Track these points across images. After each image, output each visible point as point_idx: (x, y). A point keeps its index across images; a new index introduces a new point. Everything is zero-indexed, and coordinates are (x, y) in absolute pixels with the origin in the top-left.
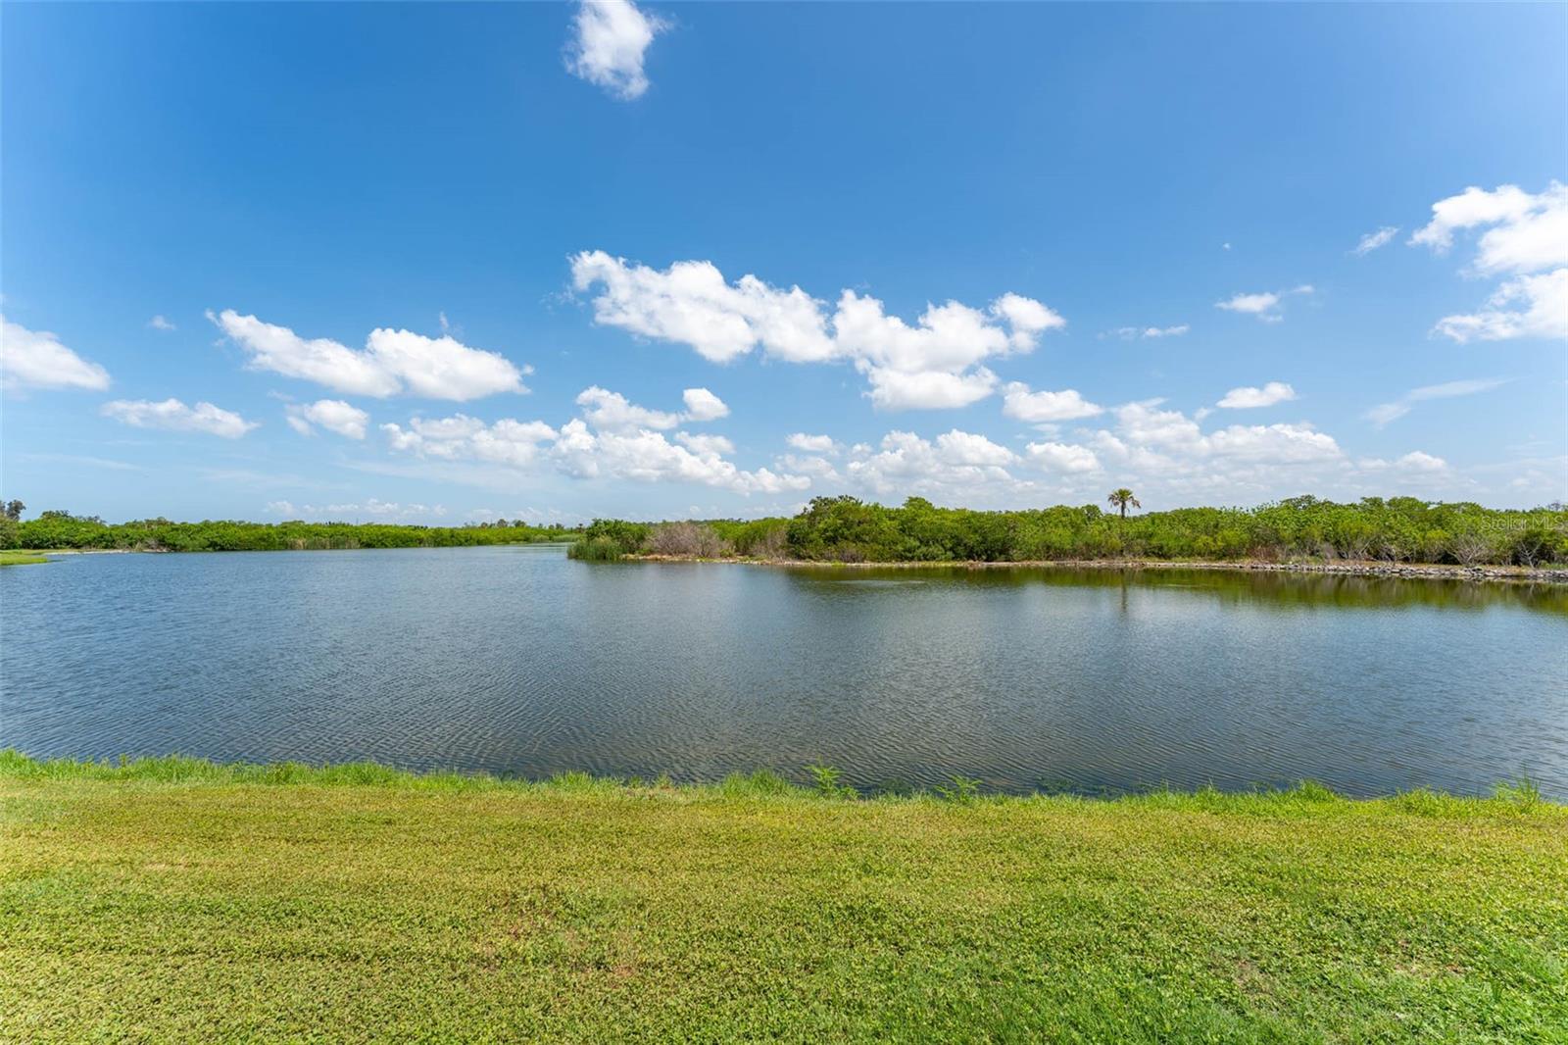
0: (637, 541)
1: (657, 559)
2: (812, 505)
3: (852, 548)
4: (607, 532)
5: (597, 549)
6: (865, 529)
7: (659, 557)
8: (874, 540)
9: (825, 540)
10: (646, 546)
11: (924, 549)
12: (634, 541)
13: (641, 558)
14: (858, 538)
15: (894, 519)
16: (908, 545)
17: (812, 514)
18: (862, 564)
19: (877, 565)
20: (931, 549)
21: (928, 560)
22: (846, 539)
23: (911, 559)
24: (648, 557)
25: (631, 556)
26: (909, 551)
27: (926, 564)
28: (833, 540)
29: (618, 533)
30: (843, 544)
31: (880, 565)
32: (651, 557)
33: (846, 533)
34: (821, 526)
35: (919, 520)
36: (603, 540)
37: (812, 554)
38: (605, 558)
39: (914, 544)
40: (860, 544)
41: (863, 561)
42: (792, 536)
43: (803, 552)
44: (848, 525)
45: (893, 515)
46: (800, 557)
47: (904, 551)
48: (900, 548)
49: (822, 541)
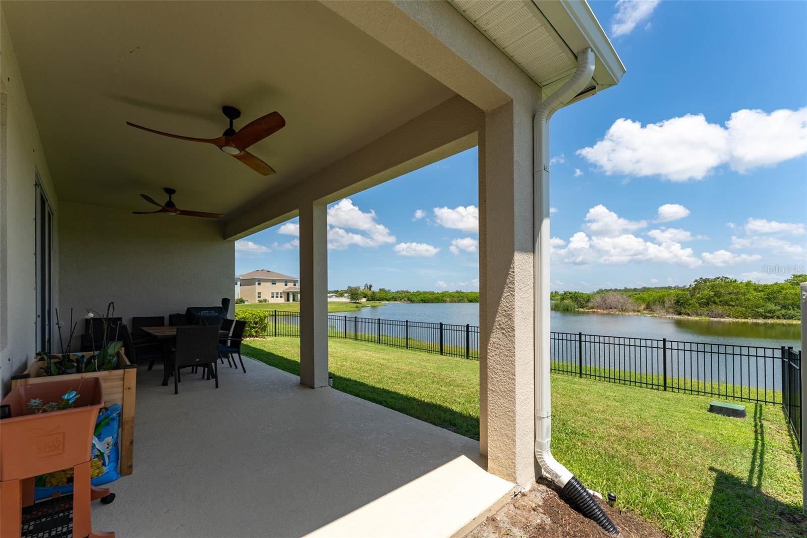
0: (586, 302)
1: (594, 312)
2: (696, 283)
3: (720, 309)
4: (571, 297)
5: (564, 306)
6: (731, 298)
7: (595, 310)
8: (740, 305)
9: (700, 304)
10: (590, 305)
11: (783, 311)
12: (584, 302)
13: (587, 310)
14: (726, 303)
15: (760, 291)
16: (769, 309)
17: (694, 289)
18: (722, 320)
19: (735, 320)
20: (789, 312)
21: (785, 319)
22: (715, 303)
23: (772, 317)
24: (590, 311)
25: (581, 310)
26: (770, 312)
27: (784, 321)
28: (707, 304)
29: (576, 298)
30: (713, 307)
31: (737, 320)
32: (591, 310)
33: (717, 300)
34: (698, 295)
35: (784, 292)
36: (567, 302)
37: (689, 312)
38: (568, 310)
39: (774, 308)
40: (727, 307)
41: (724, 318)
42: (678, 302)
43: (683, 311)
44: (718, 295)
45: (760, 289)
46: (680, 314)
47: (765, 312)
48: (761, 310)
49: (697, 305)
